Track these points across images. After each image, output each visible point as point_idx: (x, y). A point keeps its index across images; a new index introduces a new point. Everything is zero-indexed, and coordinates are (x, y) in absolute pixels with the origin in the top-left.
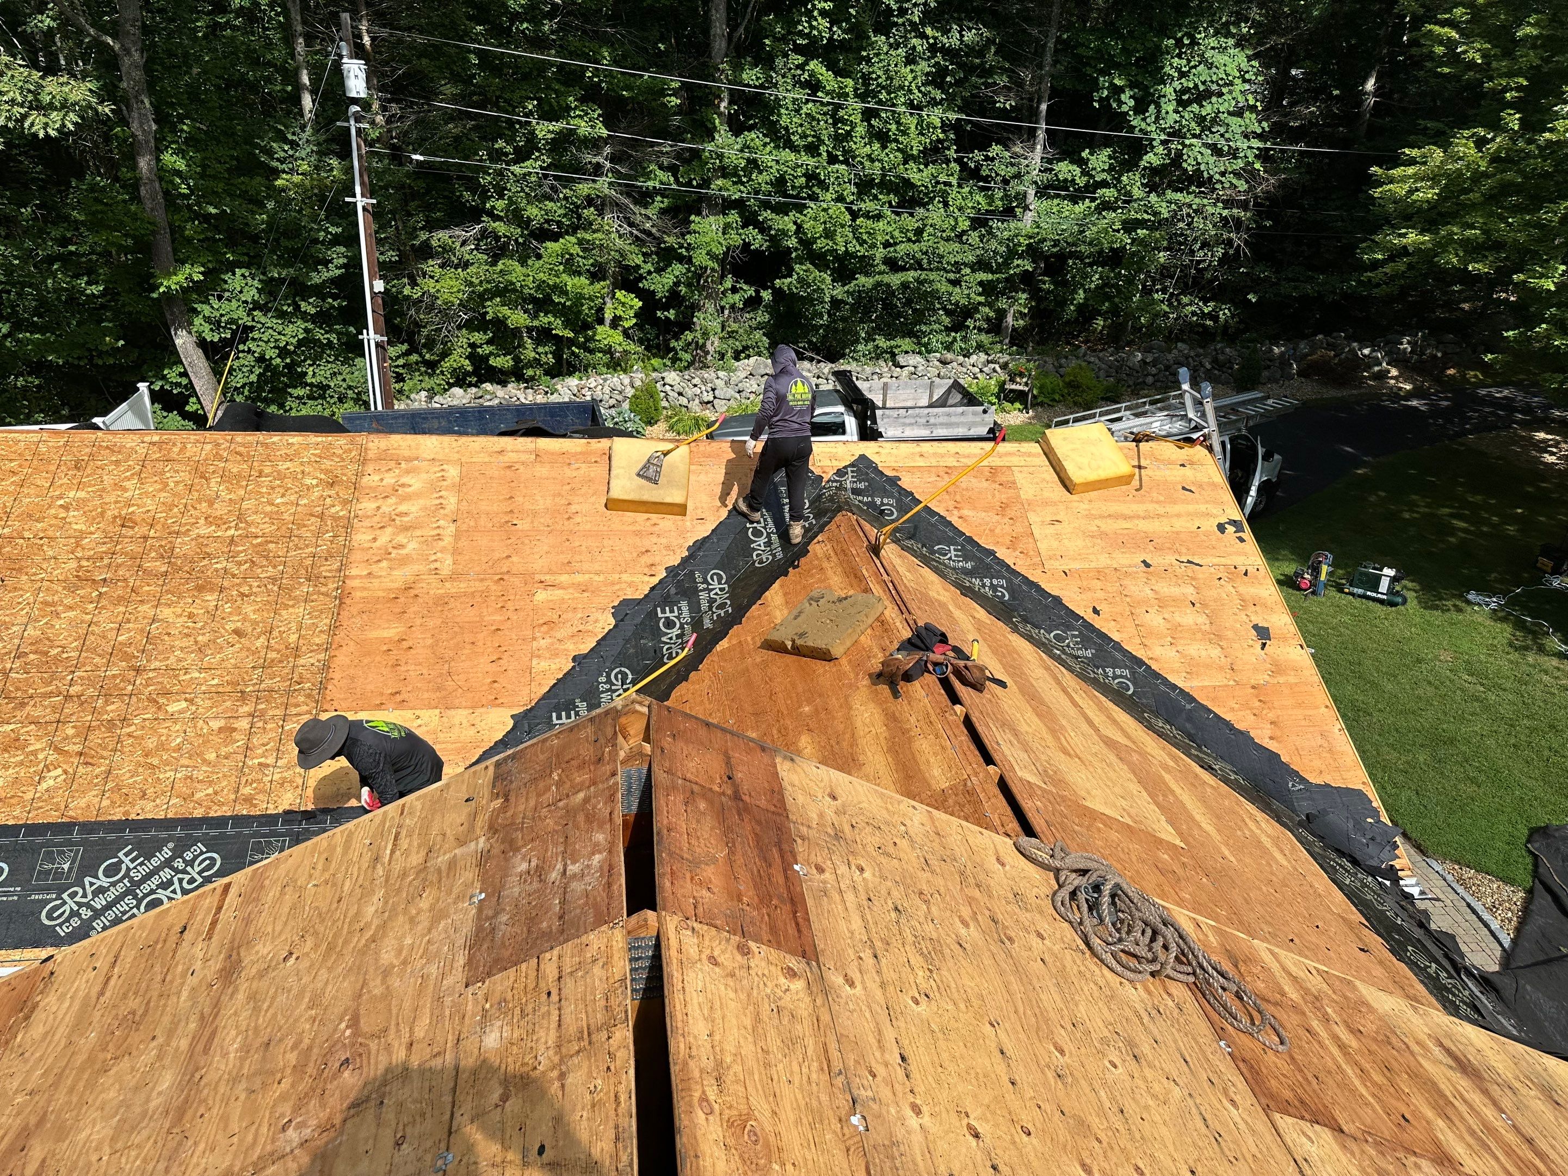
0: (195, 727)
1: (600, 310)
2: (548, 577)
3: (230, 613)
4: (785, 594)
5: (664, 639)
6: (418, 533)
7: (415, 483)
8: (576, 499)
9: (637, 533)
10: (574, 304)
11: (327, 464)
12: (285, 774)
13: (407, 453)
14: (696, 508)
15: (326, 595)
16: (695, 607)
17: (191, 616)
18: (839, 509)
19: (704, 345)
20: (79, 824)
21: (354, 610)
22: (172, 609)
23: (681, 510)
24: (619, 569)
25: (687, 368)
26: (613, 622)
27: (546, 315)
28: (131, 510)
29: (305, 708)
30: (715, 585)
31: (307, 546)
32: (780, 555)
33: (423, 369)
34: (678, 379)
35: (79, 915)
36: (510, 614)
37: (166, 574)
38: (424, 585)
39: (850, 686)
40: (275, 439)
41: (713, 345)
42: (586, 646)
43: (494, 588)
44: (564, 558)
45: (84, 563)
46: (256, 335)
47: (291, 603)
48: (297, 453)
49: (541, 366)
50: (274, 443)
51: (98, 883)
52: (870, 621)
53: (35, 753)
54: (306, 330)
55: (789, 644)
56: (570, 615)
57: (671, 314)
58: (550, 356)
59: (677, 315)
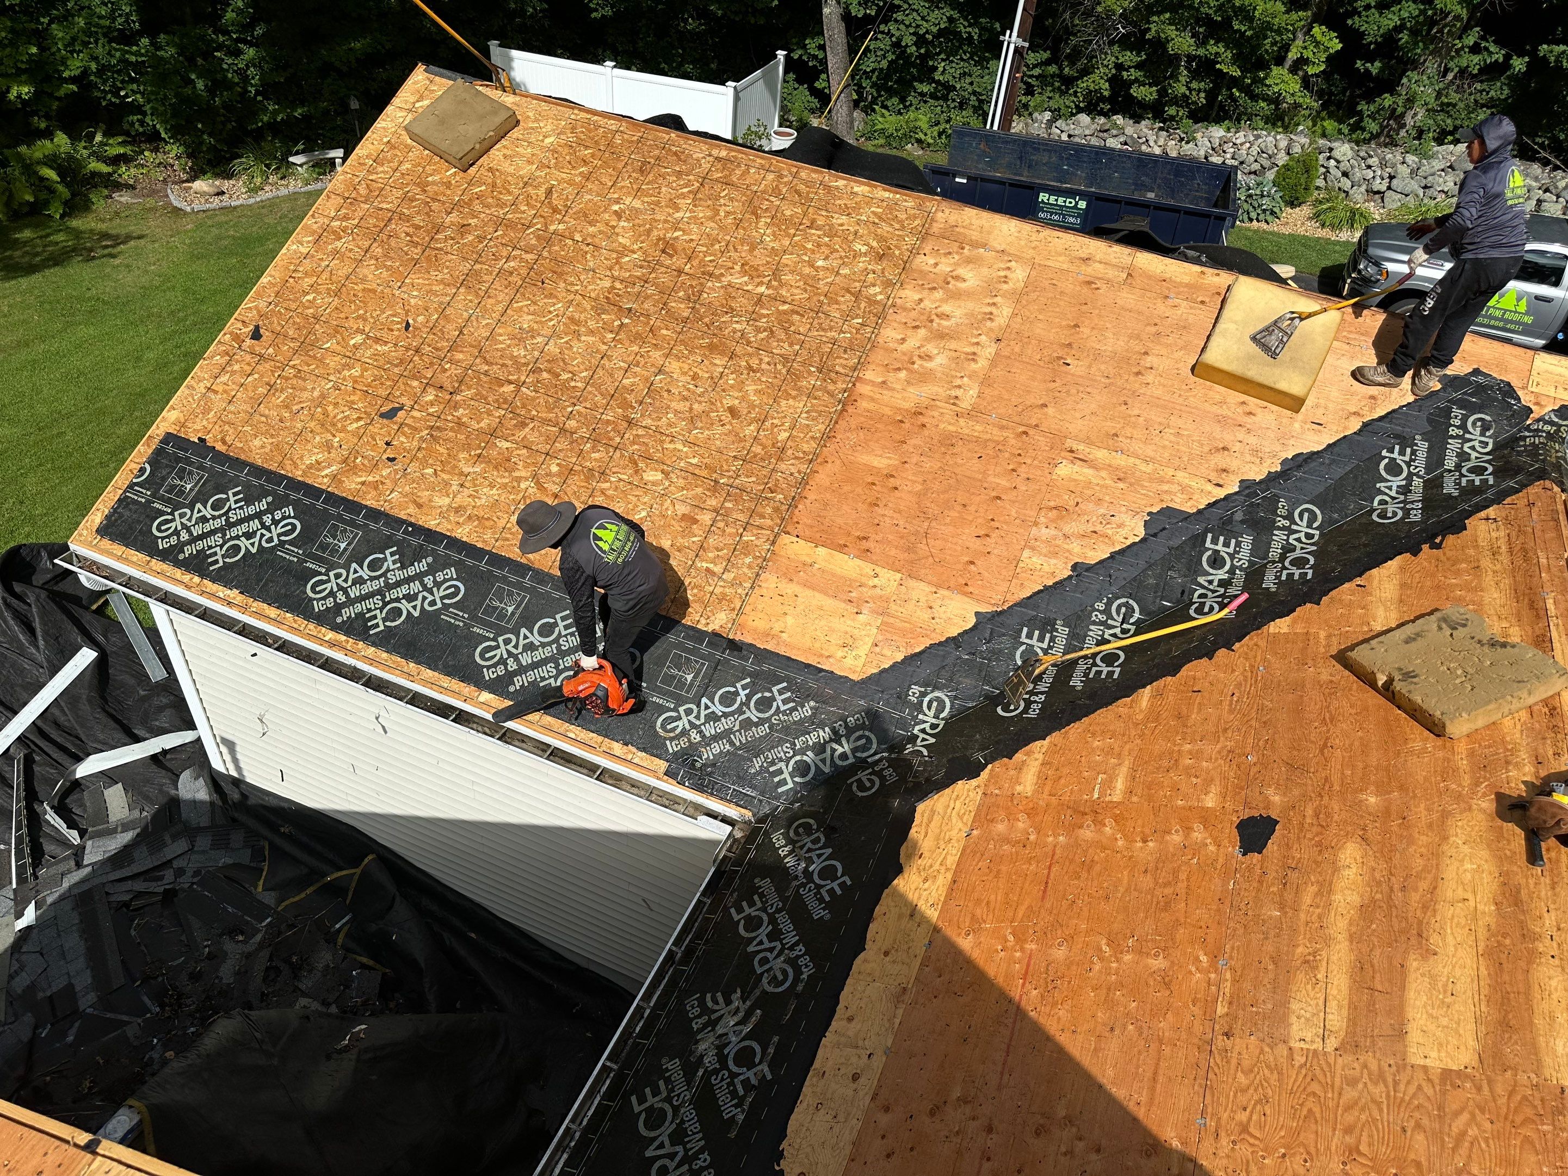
0: (662, 505)
1: (1286, 48)
2: (1081, 447)
3: (732, 387)
4: (1403, 586)
5: (1201, 580)
6: (953, 345)
7: (971, 278)
8: (1157, 349)
9: (1221, 420)
10: (1256, 36)
11: (885, 228)
12: (727, 590)
13: (975, 235)
14: (1317, 406)
15: (831, 395)
16: (1260, 549)
17: (695, 377)
18: (1541, 475)
19: (1403, 115)
20: (533, 570)
21: (854, 423)
22: (680, 364)
23: (1295, 403)
24: (1177, 462)
25: (1367, 141)
26: (1142, 533)
27: (1216, 44)
28: (676, 234)
29: (769, 522)
30: (1302, 526)
31: (831, 329)
32: (1416, 516)
33: (1057, 84)
34: (1350, 154)
35: (506, 665)
36: (1019, 482)
37: (686, 320)
38: (936, 414)
39: (1459, 797)
40: (841, 183)
41: (1417, 117)
42: (1097, 554)
43: (1013, 442)
44: (1111, 427)
45: (618, 285)
46: (899, 16)
47: (794, 393)
48: (857, 208)
49: (1188, 105)
50: (837, 188)
51: (531, 639)
52: (1531, 700)
53: (518, 480)
54: (951, 20)
55: (1381, 679)
56: (1091, 506)
57: (1375, 68)
58: (1203, 95)
59: (1382, 70)
